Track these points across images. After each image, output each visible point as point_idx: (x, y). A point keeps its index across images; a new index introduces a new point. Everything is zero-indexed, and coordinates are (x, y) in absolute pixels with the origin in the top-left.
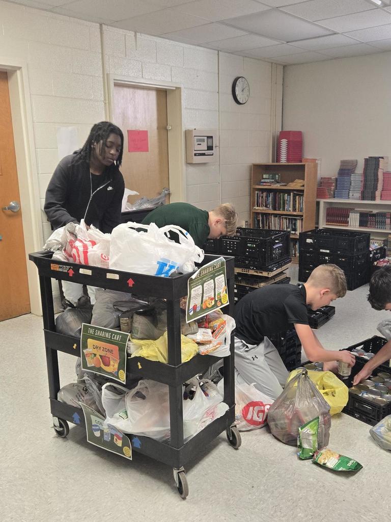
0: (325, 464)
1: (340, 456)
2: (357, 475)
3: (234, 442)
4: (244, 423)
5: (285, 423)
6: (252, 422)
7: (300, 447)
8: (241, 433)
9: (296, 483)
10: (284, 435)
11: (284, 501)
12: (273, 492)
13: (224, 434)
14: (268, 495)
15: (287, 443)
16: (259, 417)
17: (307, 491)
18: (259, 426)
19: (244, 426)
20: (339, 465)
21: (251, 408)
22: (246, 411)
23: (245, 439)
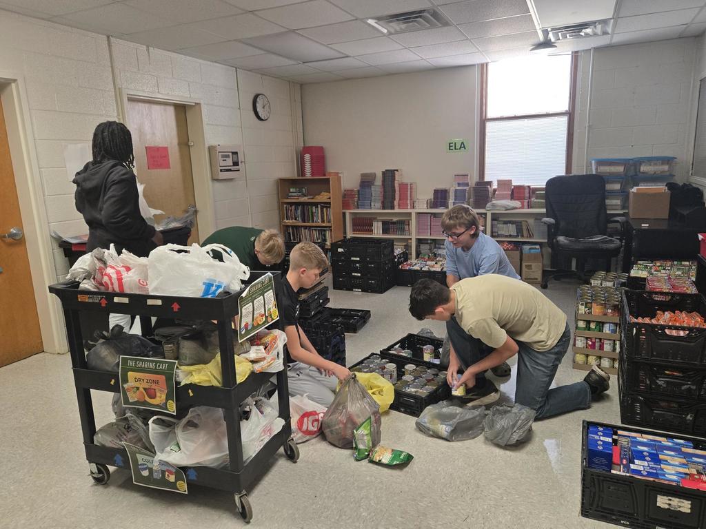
0: (380, 461)
1: (392, 450)
2: (409, 466)
3: (292, 456)
4: (300, 434)
5: (340, 428)
6: (308, 432)
7: (356, 448)
8: (298, 446)
9: (356, 484)
10: (339, 440)
11: (347, 504)
12: (336, 497)
13: (282, 450)
14: (332, 501)
15: (343, 447)
16: (313, 426)
17: (367, 490)
18: (314, 436)
19: (300, 438)
20: (393, 459)
21: (306, 419)
22: (301, 423)
23: (304, 451)
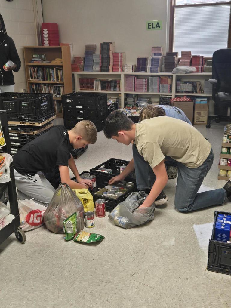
0: (81, 241)
1: (91, 234)
2: (101, 243)
3: (21, 239)
4: (28, 225)
5: (55, 220)
6: (33, 224)
7: (66, 233)
8: (26, 233)
9: (64, 256)
10: (55, 228)
11: (56, 268)
12: (48, 265)
13: (13, 235)
14: (46, 267)
15: (58, 233)
16: (38, 220)
17: (71, 259)
19: (28, 228)
20: (90, 239)
21: (32, 215)
22: (28, 218)
23: (28, 236)
